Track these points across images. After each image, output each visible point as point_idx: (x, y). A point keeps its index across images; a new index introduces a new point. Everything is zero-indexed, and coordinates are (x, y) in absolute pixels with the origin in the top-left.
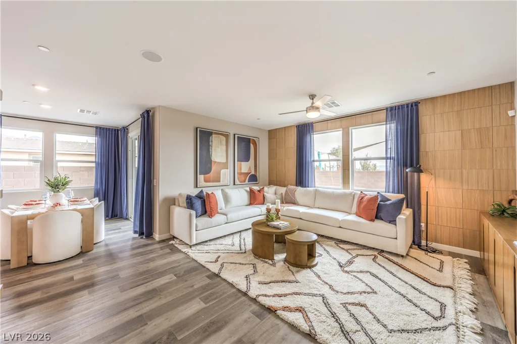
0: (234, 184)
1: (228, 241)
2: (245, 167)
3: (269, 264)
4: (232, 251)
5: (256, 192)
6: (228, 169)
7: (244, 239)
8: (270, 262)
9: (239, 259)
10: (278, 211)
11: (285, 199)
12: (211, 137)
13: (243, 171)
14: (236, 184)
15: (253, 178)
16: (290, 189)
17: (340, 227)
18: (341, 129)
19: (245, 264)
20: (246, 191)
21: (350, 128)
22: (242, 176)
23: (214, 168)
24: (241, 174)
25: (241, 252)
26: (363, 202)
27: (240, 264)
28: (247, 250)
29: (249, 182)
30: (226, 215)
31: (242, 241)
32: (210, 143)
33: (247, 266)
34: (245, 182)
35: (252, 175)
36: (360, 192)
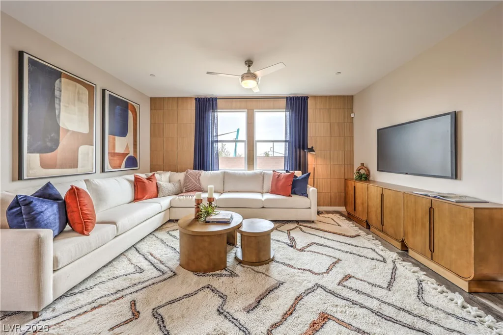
0: (103, 170)
1: (123, 267)
2: (121, 145)
3: (225, 275)
4: (150, 282)
5: (146, 181)
6: (92, 145)
7: (152, 255)
8: (224, 272)
9: (176, 289)
10: (210, 200)
11: (186, 186)
12: (57, 81)
13: (117, 151)
14: (106, 170)
15: (132, 162)
16: (190, 174)
17: (263, 207)
18: (246, 110)
19: (196, 293)
20: (128, 180)
21: (255, 110)
22: (116, 158)
23: (64, 141)
24: (113, 154)
25: (165, 276)
26: (280, 180)
27: (187, 296)
28: (174, 269)
29: (125, 167)
30: (114, 223)
31: (150, 258)
32: (57, 93)
33: (201, 294)
34: (120, 167)
35: (130, 158)
36: (272, 172)
